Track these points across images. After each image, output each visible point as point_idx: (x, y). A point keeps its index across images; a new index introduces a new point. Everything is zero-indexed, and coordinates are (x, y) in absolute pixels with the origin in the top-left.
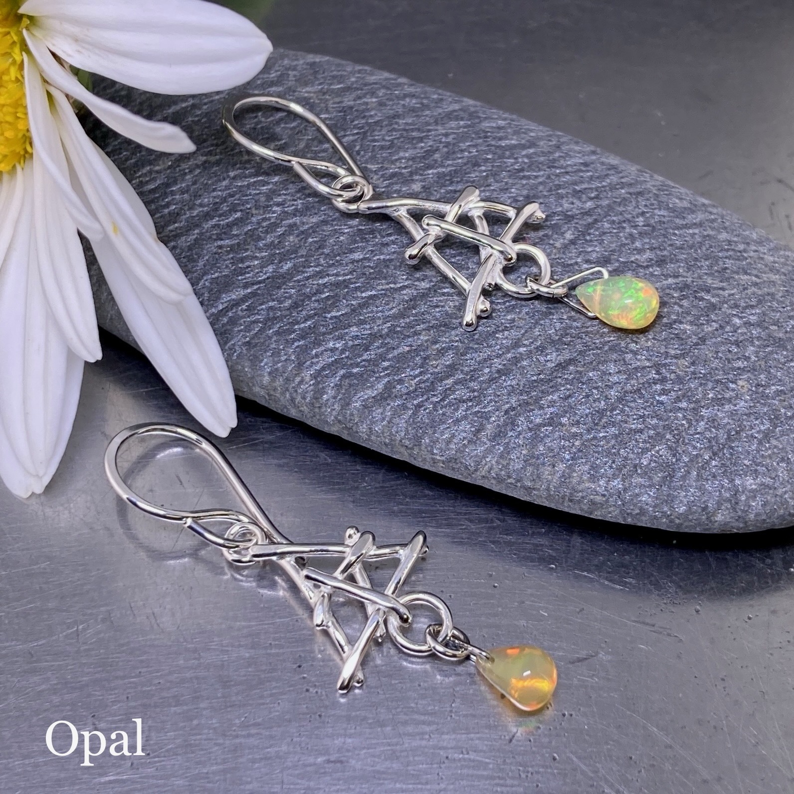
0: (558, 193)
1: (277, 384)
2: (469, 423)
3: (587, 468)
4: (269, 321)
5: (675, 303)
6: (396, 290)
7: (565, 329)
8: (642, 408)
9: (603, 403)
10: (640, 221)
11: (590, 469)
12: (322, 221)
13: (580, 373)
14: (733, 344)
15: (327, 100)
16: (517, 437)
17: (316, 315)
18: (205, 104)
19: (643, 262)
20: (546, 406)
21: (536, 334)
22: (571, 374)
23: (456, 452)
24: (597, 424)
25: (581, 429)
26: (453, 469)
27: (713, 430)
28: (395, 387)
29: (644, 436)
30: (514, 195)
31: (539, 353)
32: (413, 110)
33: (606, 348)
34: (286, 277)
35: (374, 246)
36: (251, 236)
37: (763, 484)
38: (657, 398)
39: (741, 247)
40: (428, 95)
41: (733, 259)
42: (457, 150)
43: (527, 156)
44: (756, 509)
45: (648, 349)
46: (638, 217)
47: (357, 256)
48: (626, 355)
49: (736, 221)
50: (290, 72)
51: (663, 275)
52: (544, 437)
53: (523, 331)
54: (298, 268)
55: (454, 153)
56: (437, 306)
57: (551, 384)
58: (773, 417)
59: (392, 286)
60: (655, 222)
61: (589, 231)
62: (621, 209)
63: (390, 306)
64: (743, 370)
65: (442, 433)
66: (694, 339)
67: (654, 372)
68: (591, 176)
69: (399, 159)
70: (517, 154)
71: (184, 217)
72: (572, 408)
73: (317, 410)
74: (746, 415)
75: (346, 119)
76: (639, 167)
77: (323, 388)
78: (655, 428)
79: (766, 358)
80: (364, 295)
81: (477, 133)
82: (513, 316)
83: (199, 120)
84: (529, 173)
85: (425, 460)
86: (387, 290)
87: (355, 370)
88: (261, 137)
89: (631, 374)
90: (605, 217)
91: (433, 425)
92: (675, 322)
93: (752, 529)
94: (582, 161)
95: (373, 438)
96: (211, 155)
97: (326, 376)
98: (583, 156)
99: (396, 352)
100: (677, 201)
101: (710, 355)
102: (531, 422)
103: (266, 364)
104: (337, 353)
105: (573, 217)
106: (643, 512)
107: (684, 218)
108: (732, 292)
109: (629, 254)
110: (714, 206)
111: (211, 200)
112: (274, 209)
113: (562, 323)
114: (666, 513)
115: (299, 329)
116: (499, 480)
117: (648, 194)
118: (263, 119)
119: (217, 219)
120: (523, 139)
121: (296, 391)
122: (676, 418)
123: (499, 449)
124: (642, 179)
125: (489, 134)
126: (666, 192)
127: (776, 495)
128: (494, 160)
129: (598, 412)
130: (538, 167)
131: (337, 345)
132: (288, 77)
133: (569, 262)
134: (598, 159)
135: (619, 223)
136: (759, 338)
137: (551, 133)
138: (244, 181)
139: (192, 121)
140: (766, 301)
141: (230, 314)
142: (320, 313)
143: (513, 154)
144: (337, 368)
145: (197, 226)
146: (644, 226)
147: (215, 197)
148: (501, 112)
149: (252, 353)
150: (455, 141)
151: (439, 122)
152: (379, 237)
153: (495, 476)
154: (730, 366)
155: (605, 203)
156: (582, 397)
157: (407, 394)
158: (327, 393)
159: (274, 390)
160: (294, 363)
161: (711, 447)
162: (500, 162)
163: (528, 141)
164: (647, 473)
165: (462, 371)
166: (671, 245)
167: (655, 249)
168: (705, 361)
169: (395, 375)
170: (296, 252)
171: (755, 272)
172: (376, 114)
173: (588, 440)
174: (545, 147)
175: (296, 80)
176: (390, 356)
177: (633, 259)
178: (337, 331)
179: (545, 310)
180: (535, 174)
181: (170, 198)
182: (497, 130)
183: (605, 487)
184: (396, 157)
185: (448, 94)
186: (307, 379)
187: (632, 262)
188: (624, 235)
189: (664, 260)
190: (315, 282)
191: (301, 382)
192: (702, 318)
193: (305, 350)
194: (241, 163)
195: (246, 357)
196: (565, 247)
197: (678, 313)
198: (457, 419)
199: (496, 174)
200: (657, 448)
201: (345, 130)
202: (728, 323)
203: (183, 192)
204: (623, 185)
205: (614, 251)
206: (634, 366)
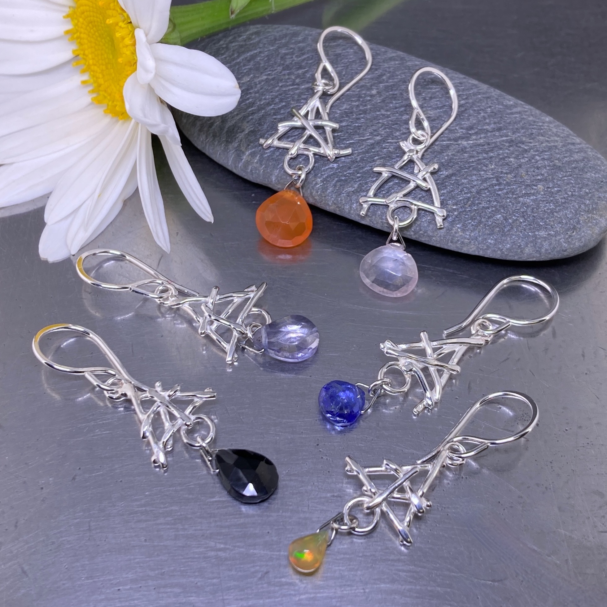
3: (460, 225)
5: (506, 149)
6: (364, 140)
7: (450, 159)
8: (489, 197)
9: (469, 194)
10: (489, 110)
13: (458, 180)
14: (535, 168)
18: (266, 51)
19: (490, 129)
22: (453, 181)
24: (466, 204)
25: (458, 207)
27: (525, 208)
29: (490, 210)
37: (549, 234)
38: (497, 192)
39: (541, 124)
41: (536, 129)
44: (546, 247)
45: (492, 170)
46: (487, 109)
48: (481, 172)
51: (500, 136)
53: (428, 160)
55: (393, 76)
56: (385, 148)
58: (555, 202)
59: (362, 138)
60: (496, 111)
62: (479, 104)
64: (540, 180)
66: (516, 165)
67: (495, 180)
71: (257, 105)
72: (453, 197)
73: (323, 198)
74: (541, 201)
76: (488, 86)
77: (327, 187)
78: (495, 206)
79: (552, 175)
80: (348, 142)
85: (377, 223)
86: (359, 140)
87: (343, 178)
88: (294, 67)
89: (484, 181)
90: (471, 108)
92: (506, 157)
94: (458, 82)
96: (269, 75)
97: (329, 181)
100: (508, 102)
101: (524, 173)
104: (334, 170)
107: (511, 109)
108: (536, 144)
109: (483, 125)
111: (270, 96)
114: (500, 248)
117: (493, 98)
118: (296, 59)
119: (274, 105)
121: (313, 189)
122: (507, 202)
124: (490, 91)
126: (502, 98)
127: (556, 240)
129: (466, 198)
134: (467, 81)
135: (478, 111)
136: (549, 166)
138: (286, 88)
140: (553, 149)
144: (334, 177)
145: (263, 109)
146: (491, 112)
147: (272, 95)
148: (417, 58)
150: (393, 71)
151: (385, 62)
152: (355, 115)
154: (534, 178)
155: (471, 101)
156: (458, 191)
158: (329, 189)
161: (524, 217)
166: (505, 122)
167: (496, 123)
168: (521, 176)
171: (547, 136)
173: (461, 212)
176: (361, 171)
177: (485, 128)
183: (470, 235)
185: (389, 49)
186: (319, 182)
187: (484, 129)
188: (480, 117)
189: (501, 129)
192: (520, 156)
194: (285, 80)
197: (508, 153)
200: (496, 216)
202: (533, 158)
203: (256, 93)
204: (479, 94)
205: (475, 124)
206: (485, 177)
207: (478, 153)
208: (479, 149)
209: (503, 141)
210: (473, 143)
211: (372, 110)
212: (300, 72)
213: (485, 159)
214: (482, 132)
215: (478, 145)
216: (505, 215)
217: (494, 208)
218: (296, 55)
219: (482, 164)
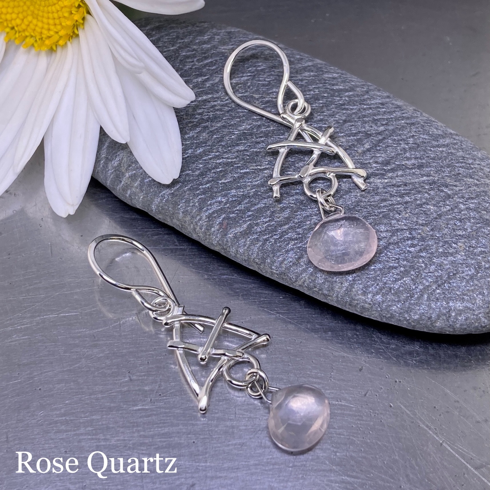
0: (364, 120)
1: (187, 219)
2: (294, 253)
3: (361, 286)
5: (426, 192)
6: (260, 170)
7: (358, 202)
8: (398, 254)
10: (411, 140)
11: (363, 288)
12: (223, 126)
14: (458, 220)
17: (212, 181)
19: (410, 166)
21: (340, 203)
23: (285, 269)
26: (283, 279)
27: (440, 271)
28: (253, 228)
29: (398, 271)
30: (338, 119)
33: (381, 216)
34: (198, 157)
35: (251, 143)
37: (467, 307)
38: (408, 249)
39: (470, 161)
40: (294, 56)
41: (465, 168)
42: (306, 90)
43: (349, 97)
44: (461, 321)
45: (406, 219)
46: (410, 138)
47: (241, 148)
48: (392, 221)
49: (470, 145)
51: (421, 174)
54: (206, 152)
58: (477, 267)
59: (259, 167)
60: (420, 142)
61: (379, 144)
62: (400, 132)
63: (256, 179)
64: (462, 236)
65: (278, 257)
66: (435, 215)
67: (408, 233)
68: (385, 111)
69: (272, 92)
70: (342, 94)
73: (208, 236)
74: (461, 264)
76: (414, 108)
77: (212, 224)
78: (404, 266)
79: (477, 231)
80: (241, 171)
81: (319, 80)
84: (348, 107)
85: (266, 272)
86: (256, 169)
87: (231, 216)
88: (194, 74)
89: (394, 232)
90: (390, 136)
91: (273, 252)
92: (424, 203)
93: (457, 333)
94: (380, 102)
95: (238, 256)
97: (215, 217)
98: (382, 99)
99: (256, 207)
100: (435, 130)
101: (443, 226)
103: (181, 207)
104: (223, 204)
105: (370, 135)
106: (392, 316)
107: (438, 141)
108: (461, 188)
109: (402, 160)
110: (457, 135)
112: (196, 117)
113: (356, 198)
114: (406, 318)
115: (202, 188)
116: (309, 289)
117: (418, 124)
118: (197, 63)
120: (347, 86)
121: (197, 224)
122: (418, 262)
123: (311, 270)
124: (416, 115)
125: (327, 81)
126: (428, 124)
127: (474, 315)
128: (327, 97)
130: (354, 103)
131: (223, 200)
132: (214, 40)
133: (365, 162)
134: (391, 101)
135: (398, 141)
136: (474, 218)
137: (365, 83)
140: (481, 196)
142: (215, 180)
143: (340, 95)
144: (221, 213)
146: (412, 144)
148: (336, 69)
149: (174, 200)
150: (306, 84)
151: (299, 72)
152: (255, 138)
153: (307, 286)
154: (455, 233)
155: (391, 128)
157: (260, 232)
158: (214, 227)
159: (185, 223)
160: (197, 208)
161: (437, 282)
162: (332, 99)
163: (350, 87)
164: (397, 293)
165: (294, 222)
167: (417, 158)
168: (440, 229)
169: (254, 220)
170: (206, 143)
171: (476, 177)
172: (262, 65)
174: (359, 91)
175: (218, 42)
176: (253, 209)
177: (403, 163)
178: (224, 191)
180: (351, 107)
182: (332, 79)
183: (371, 299)
184: (271, 91)
185: (306, 55)
186: (204, 218)
187: (403, 165)
188: (400, 149)
189: (422, 166)
190: (214, 162)
191: (200, 219)
192: (441, 203)
193: (204, 201)
195: (171, 202)
196: (364, 152)
197: (427, 198)
198: (288, 250)
199: (328, 106)
200: (405, 279)
201: (243, 73)
202: (456, 207)
204: (403, 118)
205: (393, 157)
206: (396, 228)
207: (392, 196)
208: (394, 190)
209: (423, 182)
210: (387, 183)
211: (275, 132)
212: (200, 79)
213: (399, 203)
214: (399, 169)
215: (392, 185)
216: (415, 278)
217: (402, 269)
218: (198, 58)
219: (394, 210)
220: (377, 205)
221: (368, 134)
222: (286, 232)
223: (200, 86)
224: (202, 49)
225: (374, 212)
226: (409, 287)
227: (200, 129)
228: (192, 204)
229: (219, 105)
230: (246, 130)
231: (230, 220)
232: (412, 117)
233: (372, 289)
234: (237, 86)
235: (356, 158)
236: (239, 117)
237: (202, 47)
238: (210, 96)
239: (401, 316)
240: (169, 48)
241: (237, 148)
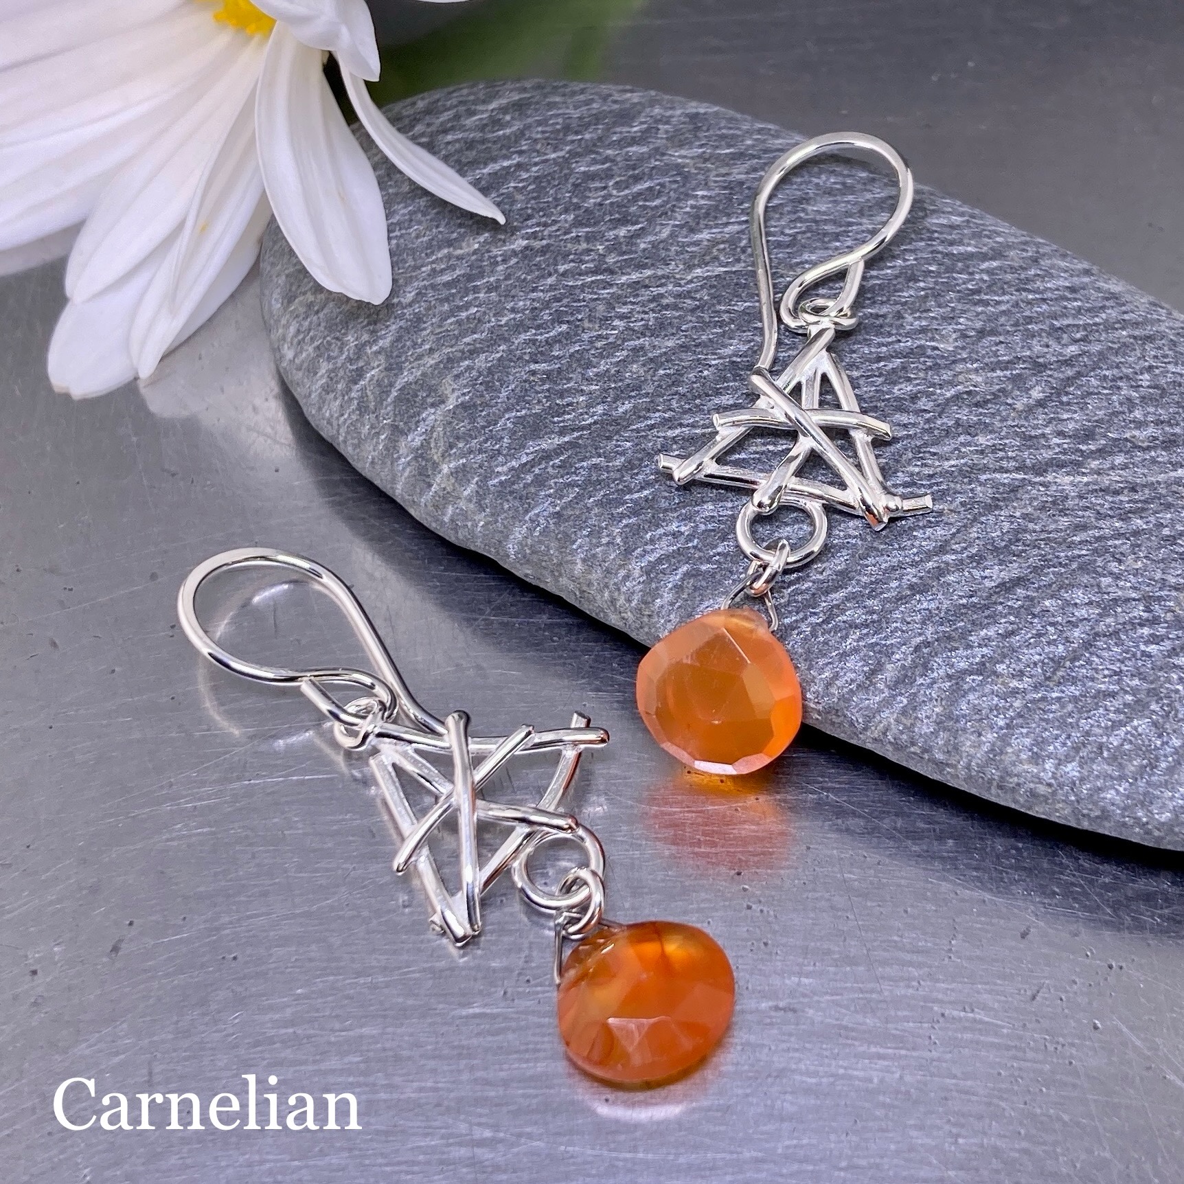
0: (1028, 329)
1: (594, 577)
2: (862, 659)
3: (1028, 741)
4: (590, 485)
6: (775, 454)
7: (1017, 532)
8: (1119, 660)
9: (1061, 648)
10: (1145, 379)
11: (1033, 745)
12: (681, 346)
13: (1032, 599)
15: (709, 170)
16: (930, 686)
17: (657, 482)
18: (536, 164)
19: (1143, 442)
20: (976, 644)
21: (971, 535)
22: (1017, 600)
23: (839, 699)
24: (1048, 679)
25: (1026, 683)
26: (833, 723)
29: (1117, 703)
30: (963, 327)
31: (975, 564)
32: (829, 192)
33: (1074, 566)
34: (619, 424)
36: (578, 360)
38: (1143, 647)
43: (989, 272)
45: (1136, 573)
46: (1142, 374)
48: (1103, 579)
50: (660, 126)
51: (1171, 463)
52: (969, 690)
53: (954, 530)
54: (640, 411)
57: (987, 613)
60: (1167, 383)
61: (1067, 389)
62: (1118, 359)
65: (821, 670)
67: (1141, 608)
68: (1080, 308)
69: (802, 263)
70: (974, 266)
71: (488, 325)
72: (1014, 651)
73: (646, 619)
75: (731, 200)
76: (1152, 299)
77: (657, 588)
78: (1134, 691)
82: (941, 507)
83: (524, 187)
84: (988, 297)
86: (763, 453)
87: (704, 568)
88: (607, 218)
89: (1108, 607)
90: (1093, 370)
91: (809, 657)
94: (1068, 285)
96: (535, 238)
97: (663, 571)
98: (1072, 276)
102: (952, 666)
103: (580, 547)
104: (682, 539)
105: (1044, 366)
106: (1105, 815)
109: (1124, 427)
111: (528, 303)
112: (614, 324)
113: (1012, 523)
114: (1139, 819)
115: (632, 500)
116: (898, 747)
117: (1161, 339)
118: (615, 192)
119: (534, 331)
120: (984, 245)
121: (619, 590)
122: (1169, 680)
123: (902, 702)
124: (1155, 316)
125: (936, 235)
128: (938, 274)
129: (1052, 659)
130: (1003, 288)
131: (683, 529)
132: (657, 133)
133: (1033, 433)
134: (1093, 282)
135: (1112, 380)
137: (1028, 239)
138: (577, 280)
139: (515, 187)
141: (537, 471)
143: (968, 267)
144: (679, 562)
145: (505, 339)
146: (1149, 387)
147: (534, 300)
148: (958, 203)
149: (562, 529)
151: (867, 213)
153: (892, 740)
155: (1095, 348)
156: (1030, 635)
158: (662, 597)
159: (588, 585)
160: (619, 548)
162: (948, 278)
163: (992, 249)
164: (1116, 758)
165: (858, 583)
167: (1162, 422)
170: (639, 388)
173: (1033, 701)
174: (1016, 259)
175: (667, 139)
177: (1128, 435)
178: (684, 507)
179: (989, 501)
180: (996, 298)
181: (471, 297)
182: (948, 230)
183: (1053, 773)
186: (637, 573)
187: (1126, 439)
188: (1119, 399)
189: (1175, 441)
190: (660, 434)
191: (627, 577)
193: (636, 531)
194: (575, 254)
195: (553, 534)
196: (1030, 410)
198: (844, 652)
199: (939, 295)
200: (1135, 723)
201: (728, 215)
203: (489, 290)
204: (1125, 324)
205: (1101, 421)
206: (1112, 596)
207: (1100, 516)
208: (1104, 503)
210: (1087, 484)
212: (622, 232)
213: (1118, 535)
214: (1117, 449)
215: (1101, 490)
216: (1161, 720)
217: (1129, 698)
218: (618, 179)
219: (1107, 551)
220: (1065, 540)
221: (1040, 365)
222: (839, 608)
223: (624, 248)
224: (627, 158)
225: (1058, 557)
226: (1147, 743)
227: (625, 353)
228: (607, 539)
229: (670, 293)
230: (737, 356)
231: (701, 578)
232: (1146, 321)
233: (1055, 748)
234: (714, 246)
235: (1010, 423)
236: (721, 324)
237: (628, 152)
238: (648, 272)
239: (1126, 814)
240: (546, 154)
241: (717, 401)
